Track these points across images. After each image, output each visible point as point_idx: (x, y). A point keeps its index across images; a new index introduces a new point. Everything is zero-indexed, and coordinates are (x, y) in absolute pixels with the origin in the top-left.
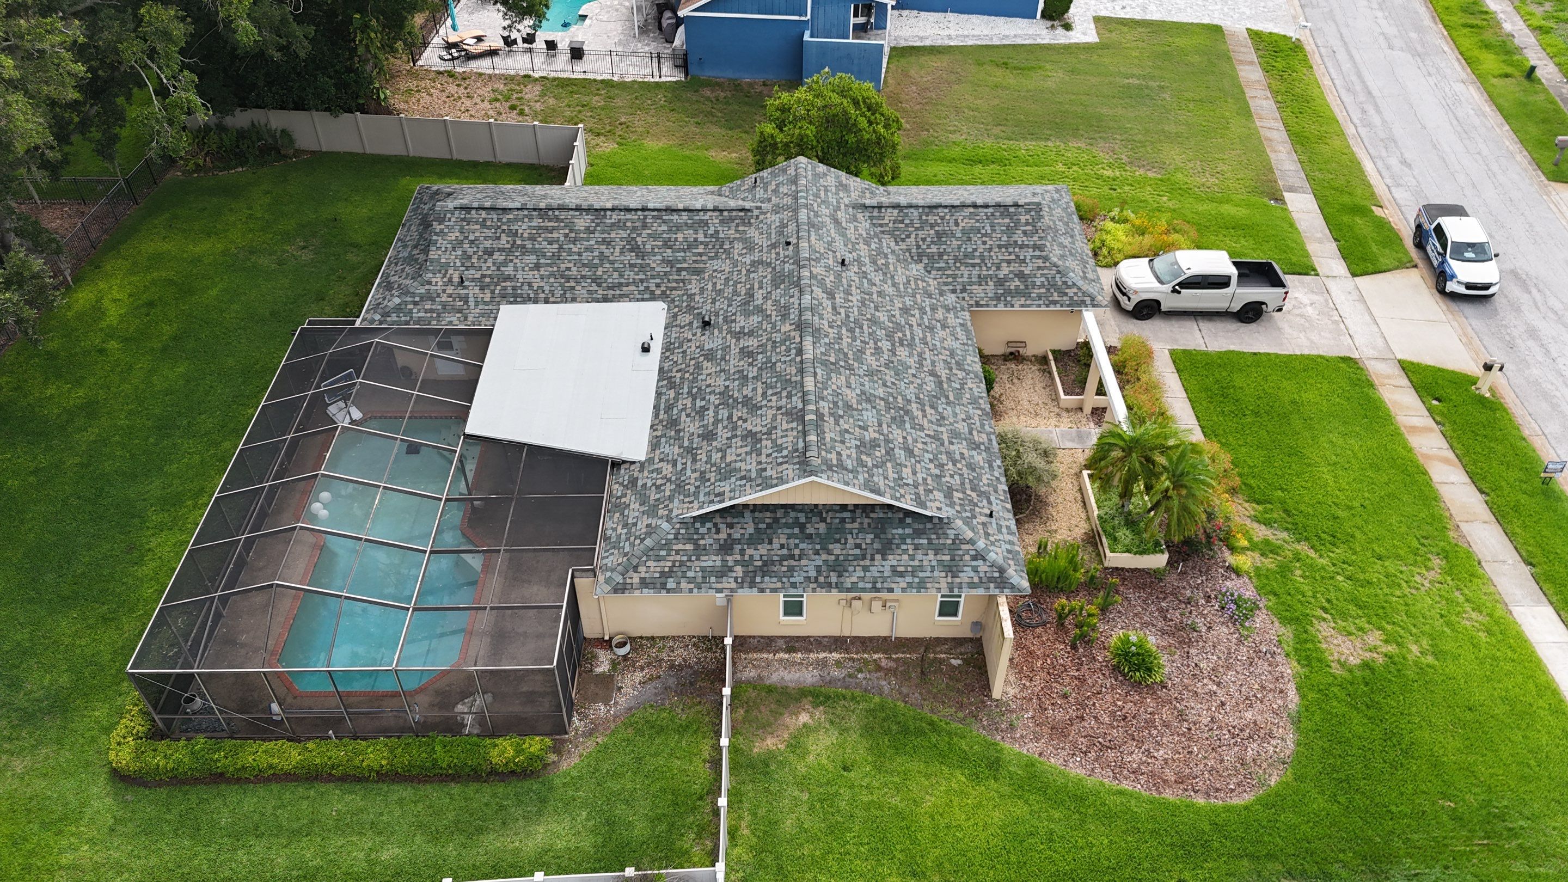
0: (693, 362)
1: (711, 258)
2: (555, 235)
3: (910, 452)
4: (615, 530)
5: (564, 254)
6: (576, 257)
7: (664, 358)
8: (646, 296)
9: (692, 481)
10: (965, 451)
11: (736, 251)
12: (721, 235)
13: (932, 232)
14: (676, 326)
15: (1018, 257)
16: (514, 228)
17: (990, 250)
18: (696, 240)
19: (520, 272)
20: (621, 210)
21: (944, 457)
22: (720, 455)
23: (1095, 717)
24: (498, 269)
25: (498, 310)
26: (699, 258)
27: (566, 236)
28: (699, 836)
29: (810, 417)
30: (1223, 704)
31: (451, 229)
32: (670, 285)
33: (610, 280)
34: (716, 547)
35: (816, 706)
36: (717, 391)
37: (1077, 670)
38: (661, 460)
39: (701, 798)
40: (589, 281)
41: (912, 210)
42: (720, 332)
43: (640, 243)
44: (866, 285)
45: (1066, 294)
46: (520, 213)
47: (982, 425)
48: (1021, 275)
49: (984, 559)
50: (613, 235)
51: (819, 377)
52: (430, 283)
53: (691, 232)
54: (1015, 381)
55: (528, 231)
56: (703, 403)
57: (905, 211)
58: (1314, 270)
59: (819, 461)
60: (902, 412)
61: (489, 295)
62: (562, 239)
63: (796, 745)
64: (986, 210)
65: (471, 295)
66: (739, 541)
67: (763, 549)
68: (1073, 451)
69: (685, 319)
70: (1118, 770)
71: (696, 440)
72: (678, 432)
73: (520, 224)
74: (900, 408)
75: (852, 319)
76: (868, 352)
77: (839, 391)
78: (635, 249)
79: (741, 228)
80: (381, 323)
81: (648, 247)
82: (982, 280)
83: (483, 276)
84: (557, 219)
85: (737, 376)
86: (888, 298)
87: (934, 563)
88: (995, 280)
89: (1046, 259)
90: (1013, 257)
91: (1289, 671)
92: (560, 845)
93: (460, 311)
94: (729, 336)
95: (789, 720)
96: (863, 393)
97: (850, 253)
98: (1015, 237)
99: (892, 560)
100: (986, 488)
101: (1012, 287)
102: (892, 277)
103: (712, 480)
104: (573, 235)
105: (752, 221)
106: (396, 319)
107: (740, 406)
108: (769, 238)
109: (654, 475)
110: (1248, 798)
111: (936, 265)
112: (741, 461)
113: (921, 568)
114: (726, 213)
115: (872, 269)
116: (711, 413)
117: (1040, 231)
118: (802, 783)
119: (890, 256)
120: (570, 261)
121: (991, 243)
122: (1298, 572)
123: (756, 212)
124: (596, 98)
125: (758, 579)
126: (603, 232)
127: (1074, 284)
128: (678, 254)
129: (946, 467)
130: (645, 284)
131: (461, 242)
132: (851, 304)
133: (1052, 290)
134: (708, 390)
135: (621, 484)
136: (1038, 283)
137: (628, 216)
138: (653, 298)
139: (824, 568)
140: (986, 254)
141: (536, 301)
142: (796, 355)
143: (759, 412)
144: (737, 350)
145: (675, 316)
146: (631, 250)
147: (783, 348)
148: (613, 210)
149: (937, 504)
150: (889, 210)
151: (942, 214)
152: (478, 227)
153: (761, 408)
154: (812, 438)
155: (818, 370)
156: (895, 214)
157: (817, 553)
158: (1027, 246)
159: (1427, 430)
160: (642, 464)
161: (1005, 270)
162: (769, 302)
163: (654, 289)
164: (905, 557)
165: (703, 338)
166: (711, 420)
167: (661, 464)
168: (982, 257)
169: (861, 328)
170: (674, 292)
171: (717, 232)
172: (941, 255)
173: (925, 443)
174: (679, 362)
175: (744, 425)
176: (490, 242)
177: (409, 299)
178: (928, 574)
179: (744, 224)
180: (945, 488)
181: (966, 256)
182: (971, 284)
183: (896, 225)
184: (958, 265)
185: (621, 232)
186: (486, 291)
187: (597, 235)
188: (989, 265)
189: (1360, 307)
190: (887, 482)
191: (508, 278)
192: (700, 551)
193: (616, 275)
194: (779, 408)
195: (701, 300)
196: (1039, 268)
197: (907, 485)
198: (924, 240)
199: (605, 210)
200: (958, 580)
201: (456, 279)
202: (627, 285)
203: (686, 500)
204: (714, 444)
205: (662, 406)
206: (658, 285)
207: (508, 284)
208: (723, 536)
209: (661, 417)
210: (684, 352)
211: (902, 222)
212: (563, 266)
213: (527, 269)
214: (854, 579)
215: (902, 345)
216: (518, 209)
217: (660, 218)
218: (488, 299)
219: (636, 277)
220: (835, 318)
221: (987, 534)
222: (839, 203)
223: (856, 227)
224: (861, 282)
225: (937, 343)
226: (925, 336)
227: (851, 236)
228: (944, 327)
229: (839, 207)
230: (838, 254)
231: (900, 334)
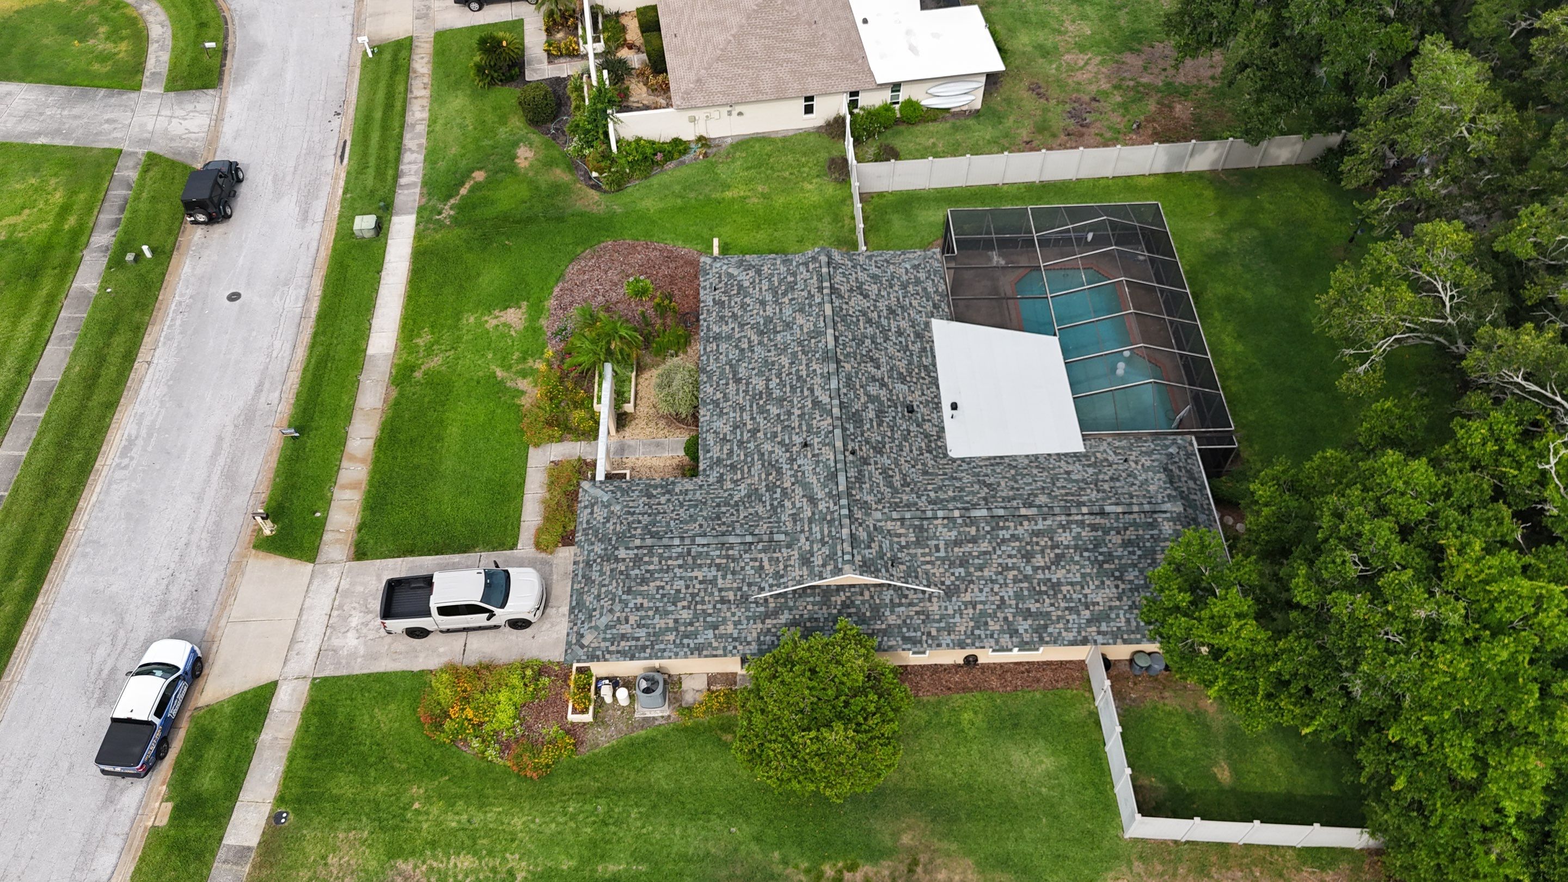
7: (938, 396)
21: (739, 314)
22: (882, 293)
24: (1100, 470)
25: (1086, 449)
27: (1053, 491)
31: (1158, 492)
32: (950, 466)
33: (1002, 467)
36: (892, 343)
38: (921, 312)
40: (1019, 467)
42: (898, 395)
43: (985, 489)
44: (787, 437)
50: (1011, 493)
53: (942, 497)
55: (1088, 493)
56: (900, 339)
60: (765, 331)
61: (1098, 456)
62: (1055, 489)
65: (1113, 456)
69: (930, 428)
71: (900, 313)
73: (1098, 497)
82: (685, 493)
83: (1110, 466)
88: (673, 493)
90: (654, 507)
94: (891, 387)
96: (791, 329)
98: (649, 519)
101: (659, 489)
107: (874, 321)
112: (868, 281)
115: (781, 461)
116: (893, 328)
119: (764, 490)
120: (1041, 477)
126: (1021, 495)
128: (949, 483)
130: (972, 466)
132: (800, 406)
134: (898, 348)
136: (637, 492)
138: (962, 459)
140: (678, 508)
141: (1058, 455)
144: (882, 369)
145: (939, 436)
146: (991, 484)
147: (848, 350)
152: (1135, 494)
153: (860, 311)
158: (639, 514)
159: (344, 487)
160: (933, 316)
161: (663, 499)
162: (863, 401)
163: (963, 464)
165: (911, 399)
166: (892, 322)
168: (682, 507)
172: (718, 506)
174: (925, 386)
181: (696, 506)
184: (704, 501)
186: (1102, 458)
191: (1088, 466)
193: (998, 471)
195: (919, 440)
201: (1132, 464)
202: (986, 466)
206: (960, 466)
207: (1086, 463)
209: (928, 346)
210: (923, 394)
212: (1046, 474)
213: (1076, 471)
219: (980, 470)
220: (812, 382)
221: (720, 277)
222: (811, 529)
223: (794, 506)
224: (790, 438)
225: (732, 415)
226: (741, 416)
227: (799, 491)
228: (724, 439)
229: (810, 523)
230: (810, 455)
231: (761, 402)
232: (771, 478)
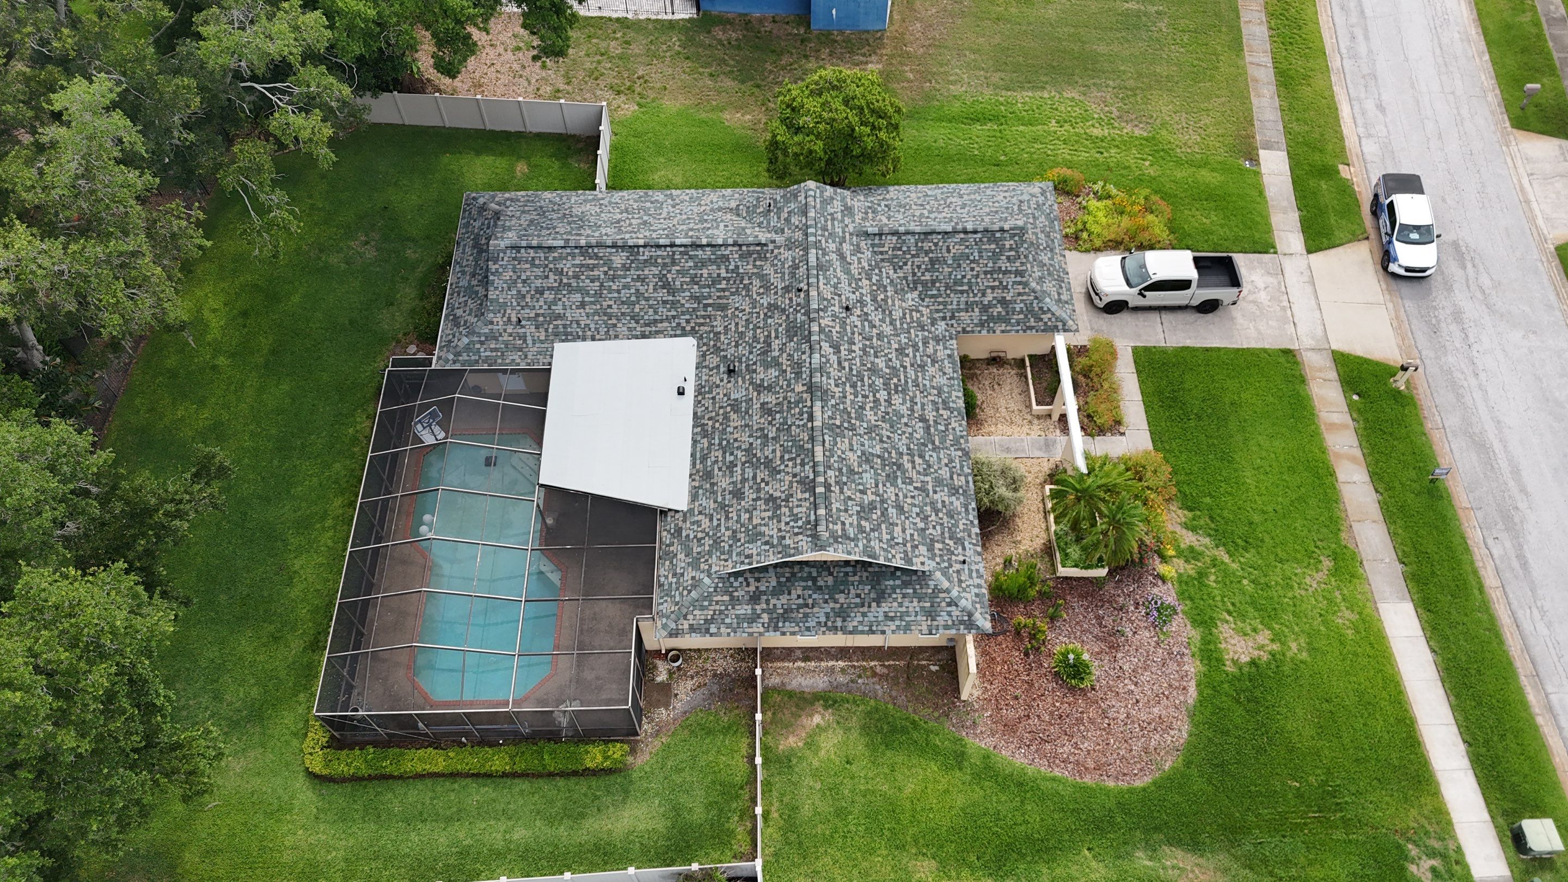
0: (721, 411)
1: (732, 294)
2: (596, 273)
3: (900, 509)
4: (666, 577)
5: (605, 292)
6: (616, 295)
7: (697, 403)
8: (678, 332)
9: (726, 539)
10: (946, 499)
11: (755, 289)
12: (741, 271)
13: (926, 259)
14: (705, 367)
15: (1001, 283)
16: (559, 266)
17: (977, 276)
18: (719, 275)
19: (569, 311)
20: (652, 246)
21: (928, 508)
22: (747, 515)
23: (1038, 716)
24: (550, 308)
25: (553, 348)
26: (722, 294)
27: (606, 273)
28: (741, 817)
29: (820, 490)
30: (1138, 701)
31: (505, 268)
32: (698, 321)
33: (646, 317)
34: (747, 597)
35: (826, 707)
36: (743, 447)
37: (1028, 675)
38: (700, 513)
39: (742, 788)
40: (628, 318)
41: (909, 237)
42: (744, 382)
43: (670, 280)
44: (867, 329)
45: (1041, 320)
46: (564, 251)
47: (962, 467)
48: (1003, 302)
49: (957, 606)
50: (646, 272)
51: (827, 445)
52: (492, 323)
53: (715, 267)
54: (996, 386)
55: (572, 269)
56: (732, 458)
57: (903, 238)
58: (1274, 247)
59: (827, 534)
60: (895, 467)
61: (543, 333)
62: (602, 276)
63: (811, 744)
64: (975, 236)
65: (528, 334)
66: (764, 593)
67: (784, 599)
68: (1040, 460)
69: (713, 360)
70: (1053, 759)
71: (727, 497)
72: (713, 485)
73: (564, 262)
74: (894, 464)
75: (854, 372)
76: (868, 408)
77: (843, 456)
78: (666, 285)
79: (758, 263)
80: (454, 362)
81: (678, 283)
82: (969, 307)
83: (537, 315)
84: (597, 257)
85: (759, 434)
86: (886, 340)
87: (918, 609)
88: (980, 306)
89: (1025, 284)
90: (997, 283)
91: (1192, 670)
92: (641, 827)
93: (520, 350)
94: (751, 387)
95: (805, 721)
96: (863, 453)
97: (854, 293)
98: (1000, 264)
99: (885, 607)
100: (962, 534)
101: (995, 314)
102: (890, 312)
103: (742, 541)
104: (611, 272)
105: (768, 255)
106: (467, 358)
107: (762, 466)
108: (783, 279)
109: (695, 527)
110: (1148, 780)
111: (929, 293)
112: (765, 525)
113: (907, 613)
114: (744, 248)
115: (873, 308)
116: (738, 469)
117: (1022, 257)
118: (816, 774)
119: (889, 289)
120: (610, 299)
121: (978, 269)
122: (1213, 578)
123: (771, 247)
124: (613, 44)
125: (780, 624)
126: (637, 269)
127: (1049, 310)
128: (704, 290)
129: (930, 519)
130: (677, 321)
131: (515, 282)
132: (854, 355)
133: (1029, 316)
134: (736, 445)
135: (669, 532)
136: (1018, 309)
137: (659, 253)
138: (684, 334)
139: (832, 614)
140: (973, 280)
141: (584, 339)
142: (808, 421)
143: (778, 476)
144: (759, 405)
145: (704, 356)
146: (663, 287)
147: (797, 410)
148: (645, 246)
149: (922, 559)
150: (889, 237)
151: (935, 241)
152: (528, 266)
153: (779, 472)
154: (822, 512)
155: (826, 437)
156: (894, 241)
157: (826, 602)
158: (1010, 272)
159: (1345, 427)
160: (685, 514)
161: (990, 296)
162: (785, 355)
163: (684, 325)
164: (895, 604)
165: (729, 385)
166: (739, 478)
167: (700, 517)
168: (969, 283)
169: (862, 380)
170: (702, 328)
171: (737, 267)
172: (933, 282)
173: (913, 497)
174: (710, 409)
175: (767, 488)
176: (540, 281)
177: (477, 339)
178: (913, 618)
179: (760, 259)
180: (928, 540)
181: (955, 283)
182: (959, 310)
183: (895, 253)
184: (948, 292)
185: (653, 268)
186: (541, 330)
187: (632, 272)
188: (976, 292)
189: (1309, 289)
190: (881, 545)
191: (559, 317)
192: (734, 601)
193: (651, 311)
194: (795, 476)
195: (726, 341)
196: (1019, 294)
197: (897, 544)
198: (919, 267)
199: (638, 247)
200: (935, 623)
201: (514, 319)
202: (662, 321)
203: (722, 557)
204: (743, 503)
205: (698, 455)
206: (688, 321)
207: (559, 322)
208: (752, 588)
209: (698, 467)
210: (714, 398)
211: (900, 249)
212: (605, 304)
213: (574, 307)
214: (855, 624)
215: (897, 392)
216: (562, 247)
217: (686, 253)
218: (543, 338)
219: (669, 314)
220: (840, 374)
221: (960, 581)
222: (844, 232)
223: (859, 259)
224: (863, 326)
225: (927, 383)
226: (917, 377)
227: (855, 272)
228: (934, 362)
229: (844, 237)
230: (843, 297)
231: (895, 380)
232: (882, 296)
